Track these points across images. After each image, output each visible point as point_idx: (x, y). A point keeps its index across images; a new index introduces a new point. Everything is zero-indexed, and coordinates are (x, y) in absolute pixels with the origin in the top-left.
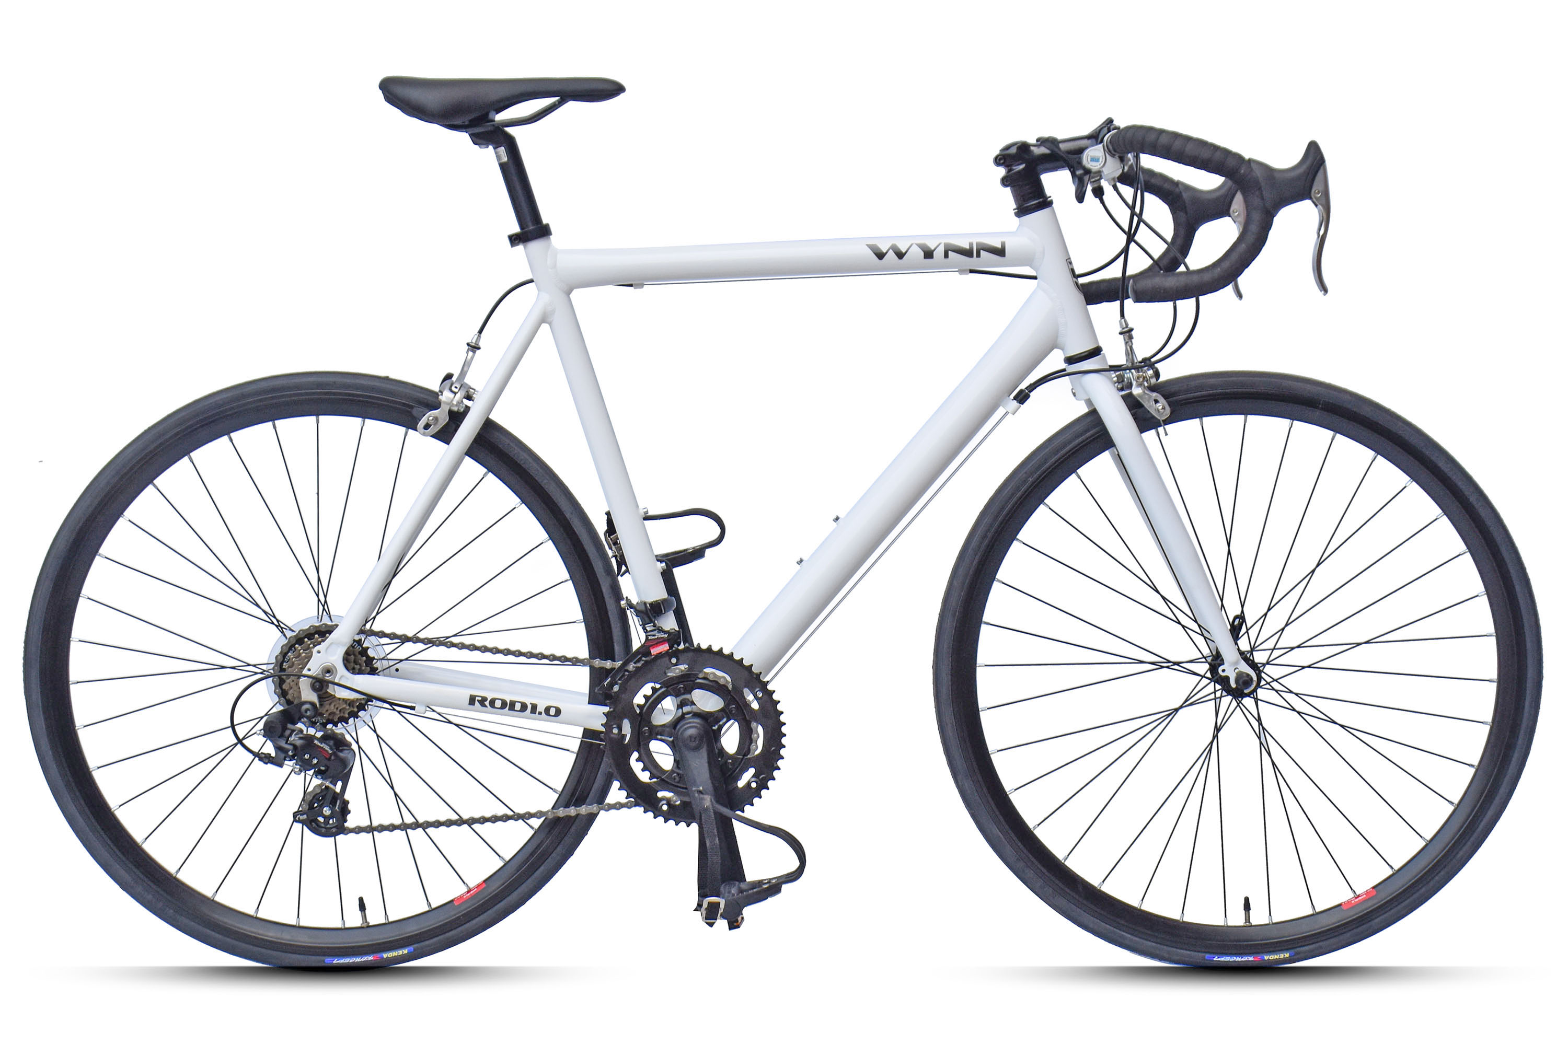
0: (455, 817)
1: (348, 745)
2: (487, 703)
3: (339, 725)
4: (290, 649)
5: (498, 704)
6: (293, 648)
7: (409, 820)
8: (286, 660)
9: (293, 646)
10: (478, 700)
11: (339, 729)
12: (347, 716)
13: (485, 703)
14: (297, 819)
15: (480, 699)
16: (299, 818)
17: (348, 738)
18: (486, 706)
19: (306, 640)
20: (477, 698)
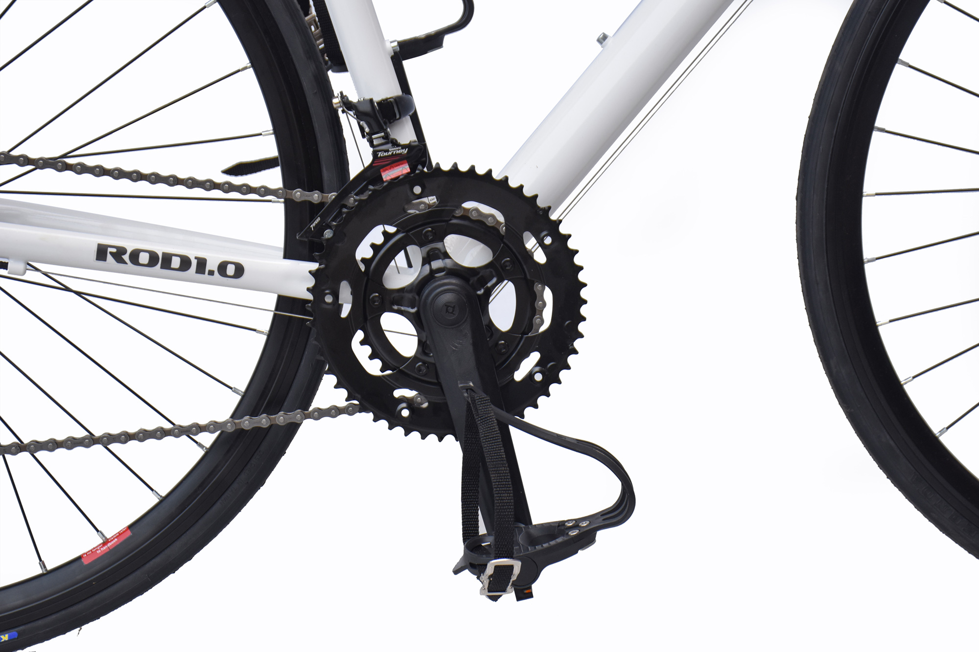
0: (80, 433)
2: (126, 257)
5: (144, 258)
7: (6, 438)
10: (111, 253)
13: (124, 256)
15: (114, 250)
20: (110, 250)
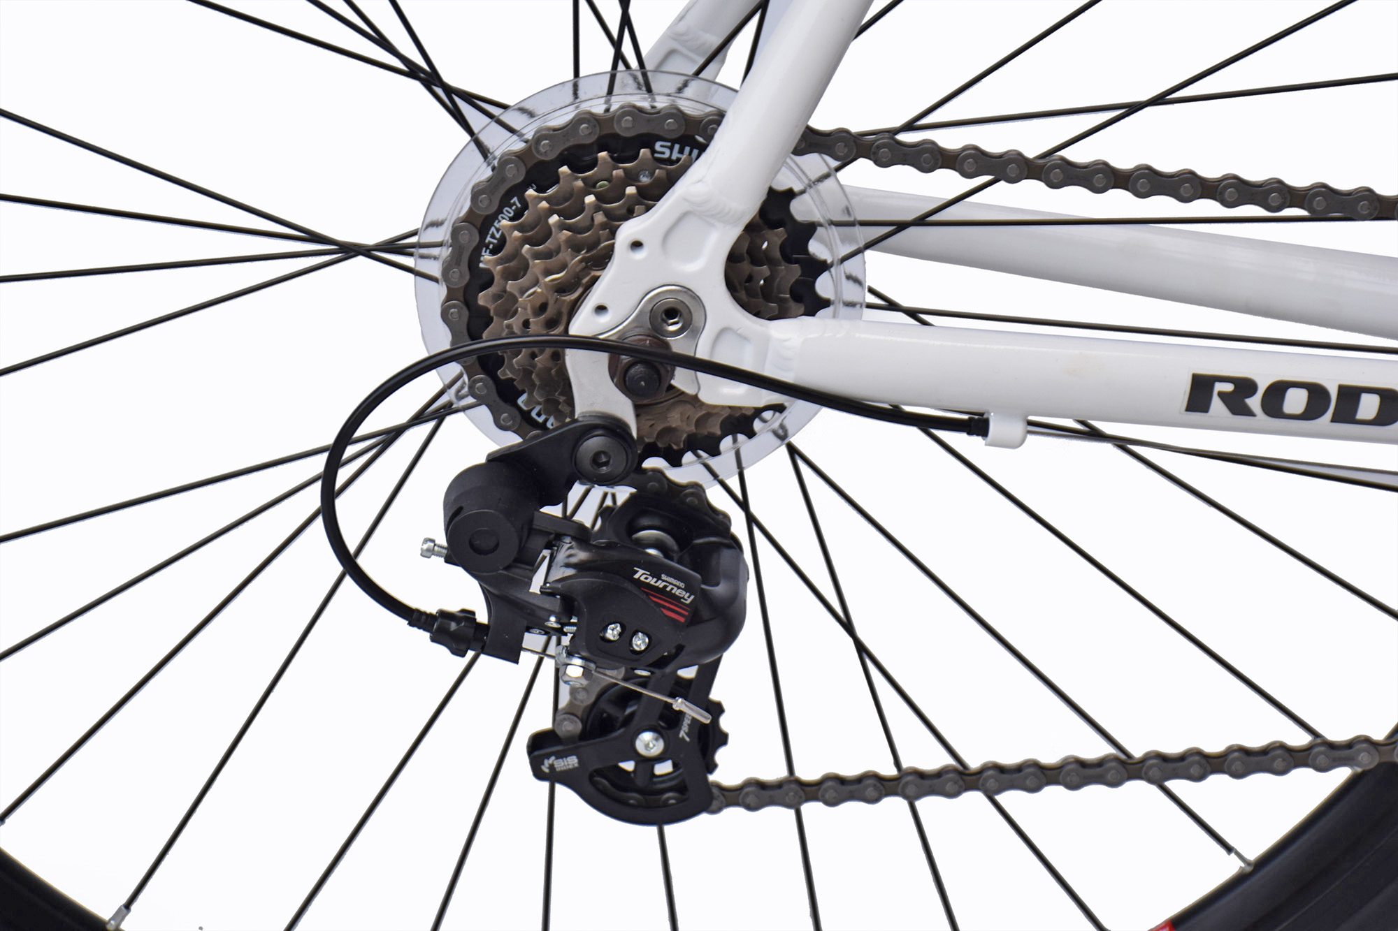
1: (720, 523)
2: (1254, 402)
3: (688, 457)
4: (505, 202)
5: (1296, 401)
6: (515, 199)
7: (931, 758)
8: (489, 239)
9: (519, 190)
10: (1221, 394)
11: (688, 472)
12: (719, 432)
13: (1249, 401)
14: (545, 769)
15: (1229, 387)
16: (552, 767)
17: (717, 498)
18: (1249, 413)
19: (565, 169)
20: (1220, 387)
